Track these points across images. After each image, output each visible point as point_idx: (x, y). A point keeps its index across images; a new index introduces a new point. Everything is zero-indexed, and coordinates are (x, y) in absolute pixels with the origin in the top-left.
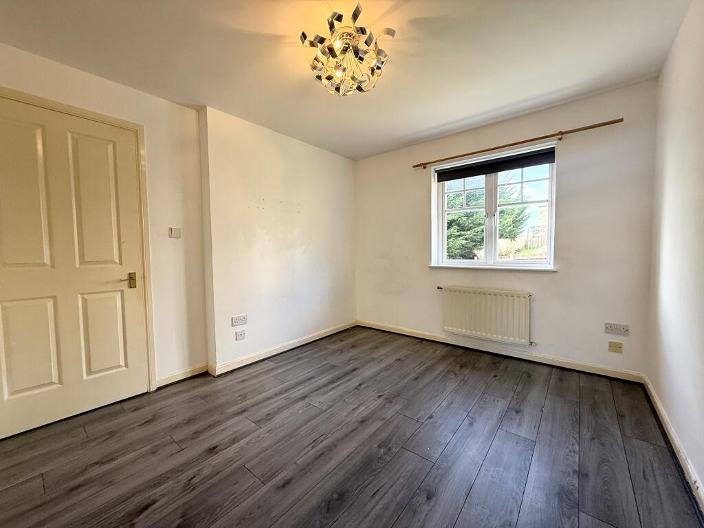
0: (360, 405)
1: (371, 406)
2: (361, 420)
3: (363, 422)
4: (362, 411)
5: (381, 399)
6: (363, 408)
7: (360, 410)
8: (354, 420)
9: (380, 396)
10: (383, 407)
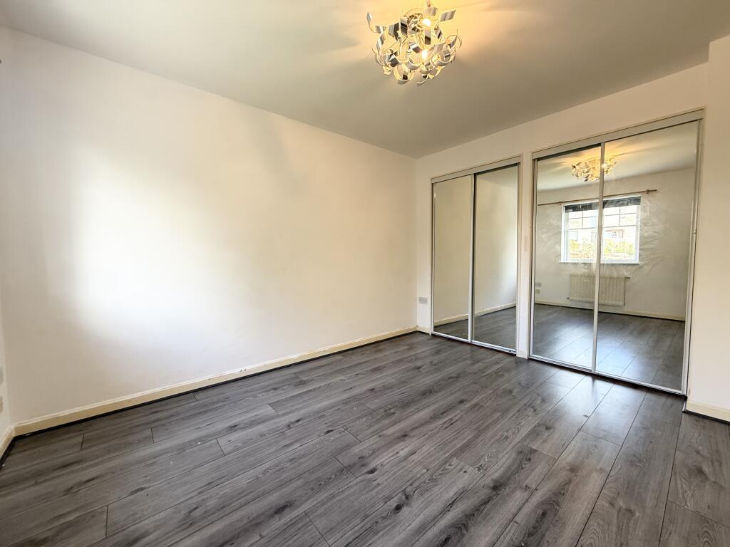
0: (406, 458)
1: (391, 454)
2: (406, 438)
3: (405, 436)
4: (403, 449)
5: (372, 466)
6: (402, 453)
7: (407, 450)
8: (414, 439)
9: (372, 472)
10: (374, 452)
